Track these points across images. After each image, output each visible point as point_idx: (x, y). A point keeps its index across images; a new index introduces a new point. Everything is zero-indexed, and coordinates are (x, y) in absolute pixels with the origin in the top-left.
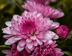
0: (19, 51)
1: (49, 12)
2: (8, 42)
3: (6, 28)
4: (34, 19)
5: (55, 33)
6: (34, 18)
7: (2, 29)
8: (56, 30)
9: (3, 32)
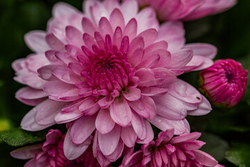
0: (71, 159)
1: (181, 7)
2: (32, 120)
3: (28, 60)
4: (125, 40)
5: (197, 91)
6: (128, 37)
7: (14, 65)
8: (204, 79)
9: (15, 79)
